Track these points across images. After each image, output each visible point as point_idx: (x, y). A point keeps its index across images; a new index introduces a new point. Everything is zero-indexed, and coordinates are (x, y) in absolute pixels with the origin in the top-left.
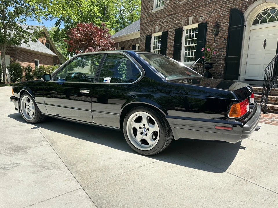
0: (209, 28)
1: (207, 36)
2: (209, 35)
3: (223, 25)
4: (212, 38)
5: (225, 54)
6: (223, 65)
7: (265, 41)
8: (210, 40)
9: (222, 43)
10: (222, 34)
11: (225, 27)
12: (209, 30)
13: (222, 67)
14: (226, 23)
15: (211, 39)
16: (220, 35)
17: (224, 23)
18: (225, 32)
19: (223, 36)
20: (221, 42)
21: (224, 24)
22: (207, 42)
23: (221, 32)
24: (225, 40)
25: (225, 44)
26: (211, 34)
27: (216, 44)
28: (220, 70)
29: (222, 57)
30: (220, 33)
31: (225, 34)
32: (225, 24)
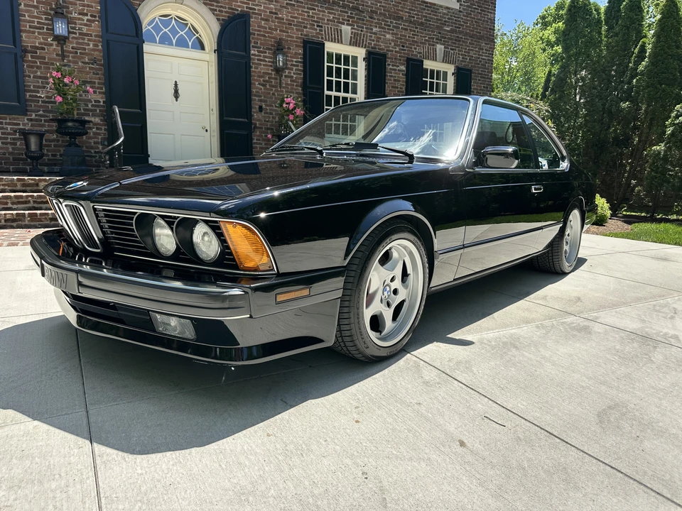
0: (27, 11)
1: (24, 35)
2: (34, 33)
3: (79, 19)
4: (46, 44)
5: (101, 100)
6: (97, 129)
7: (176, 85)
8: (38, 48)
9: (83, 67)
10: (77, 43)
11: (85, 25)
12: (27, 18)
13: (94, 133)
14: (89, 17)
15: (44, 49)
16: (75, 45)
17: (80, 14)
18: (89, 40)
19: (85, 49)
20: (80, 64)
21: (81, 16)
22: (29, 55)
23: (74, 35)
24: (94, 61)
25: (94, 74)
26: (39, 33)
27: (65, 66)
28: (92, 141)
29: (92, 106)
30: (73, 38)
31: (93, 47)
32: (86, 18)
